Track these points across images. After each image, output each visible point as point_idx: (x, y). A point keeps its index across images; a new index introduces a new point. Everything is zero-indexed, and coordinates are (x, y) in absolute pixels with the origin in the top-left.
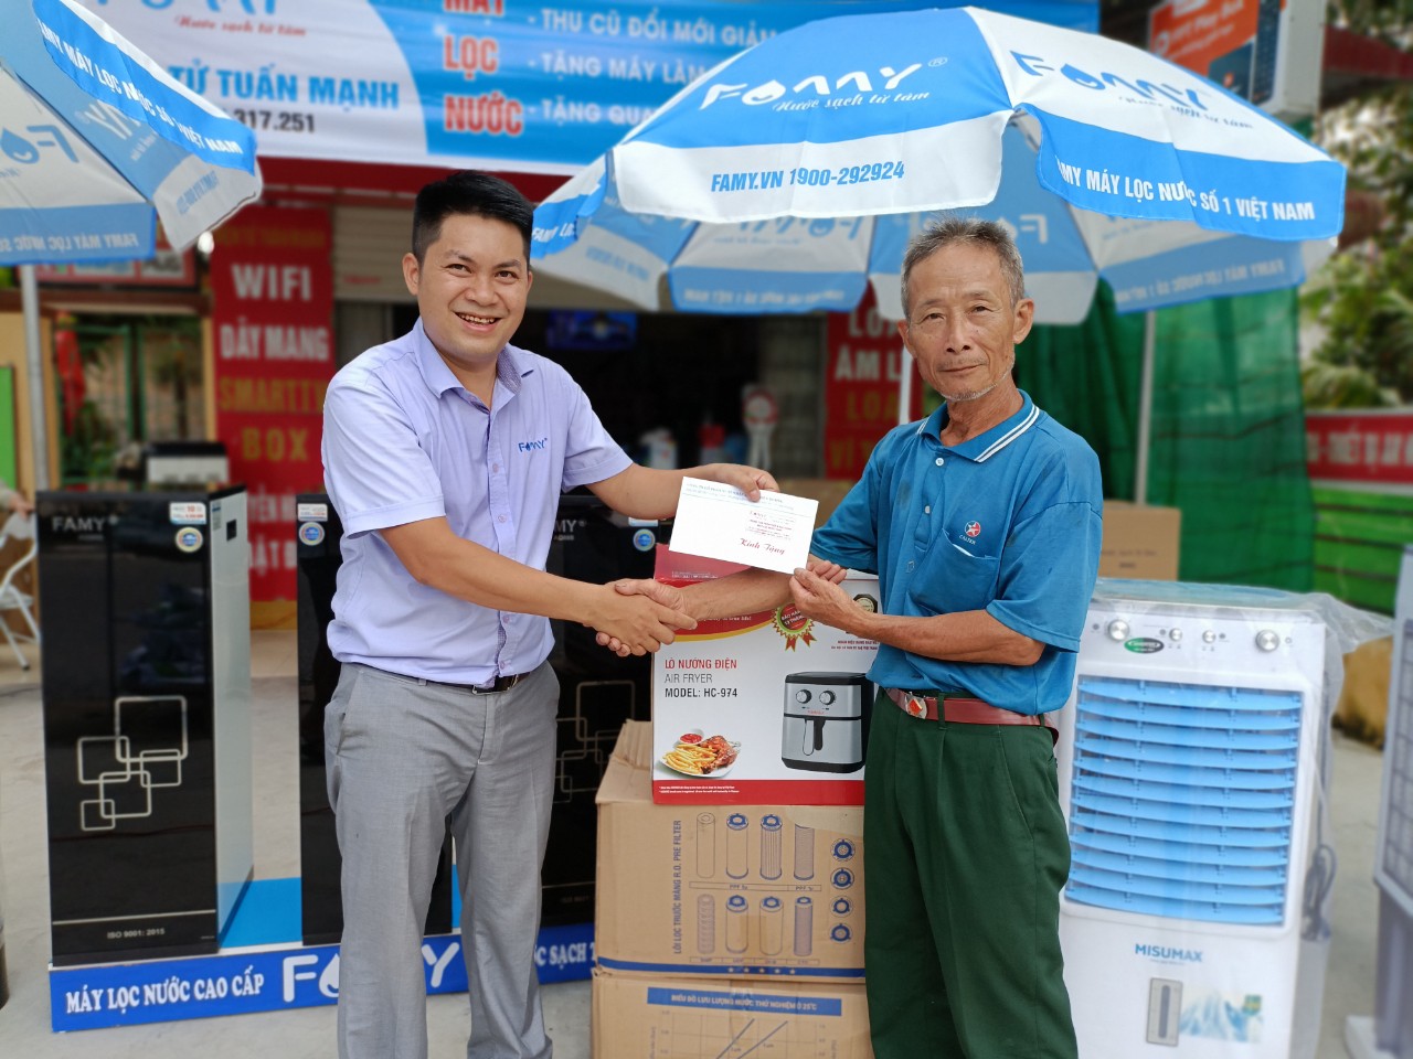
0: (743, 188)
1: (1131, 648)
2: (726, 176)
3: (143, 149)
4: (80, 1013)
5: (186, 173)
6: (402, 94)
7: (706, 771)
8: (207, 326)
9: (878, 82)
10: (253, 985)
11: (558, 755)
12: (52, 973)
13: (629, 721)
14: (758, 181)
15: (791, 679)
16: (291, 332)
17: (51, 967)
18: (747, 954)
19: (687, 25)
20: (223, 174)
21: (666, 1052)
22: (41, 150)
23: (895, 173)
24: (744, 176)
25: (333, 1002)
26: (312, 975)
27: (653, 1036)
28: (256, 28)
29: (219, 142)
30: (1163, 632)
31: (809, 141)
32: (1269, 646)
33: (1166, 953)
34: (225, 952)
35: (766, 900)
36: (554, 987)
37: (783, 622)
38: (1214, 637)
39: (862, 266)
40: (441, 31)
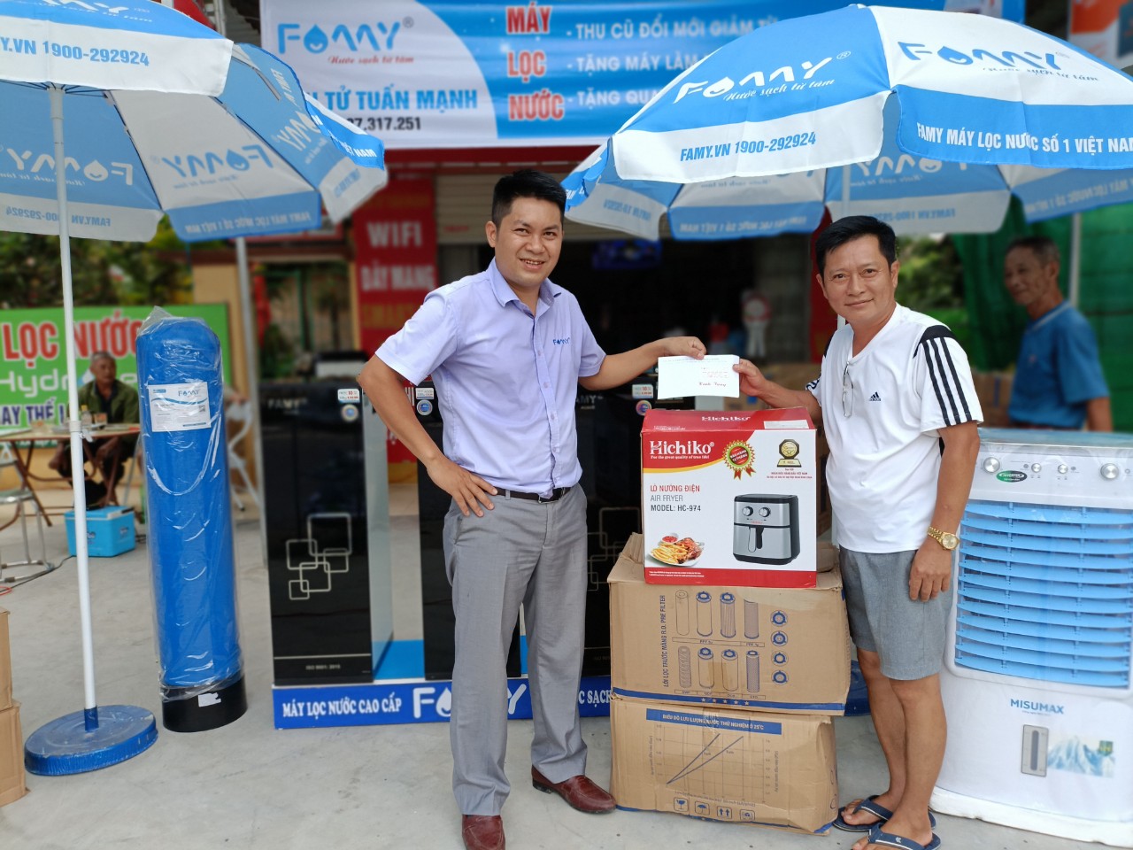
0: (702, 157)
1: (1001, 478)
2: (691, 150)
3: (312, 156)
4: (291, 718)
5: (341, 170)
6: (479, 98)
7: (681, 561)
8: (352, 269)
9: (799, 73)
10: (394, 705)
11: (589, 558)
12: (275, 691)
13: (634, 533)
14: (713, 152)
15: (738, 499)
16: (409, 270)
17: (274, 687)
18: (714, 689)
19: (684, 25)
20: (363, 171)
21: (660, 753)
22: (250, 161)
23: (809, 141)
24: (703, 148)
25: (447, 720)
26: (431, 701)
27: (651, 742)
28: (381, 60)
29: (362, 150)
30: (1026, 466)
31: (749, 120)
32: (1111, 476)
33: (1034, 707)
34: (378, 682)
35: (726, 652)
36: (591, 719)
37: (731, 459)
38: (1067, 469)
39: (820, 197)
40: (505, 48)
